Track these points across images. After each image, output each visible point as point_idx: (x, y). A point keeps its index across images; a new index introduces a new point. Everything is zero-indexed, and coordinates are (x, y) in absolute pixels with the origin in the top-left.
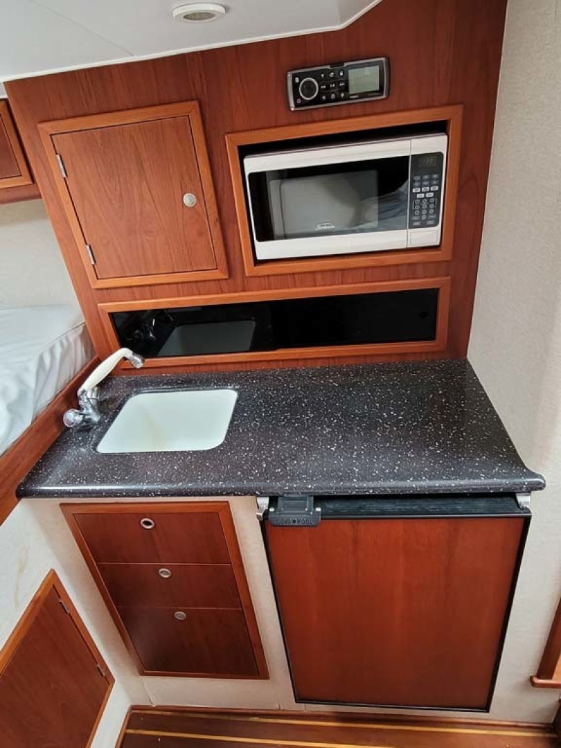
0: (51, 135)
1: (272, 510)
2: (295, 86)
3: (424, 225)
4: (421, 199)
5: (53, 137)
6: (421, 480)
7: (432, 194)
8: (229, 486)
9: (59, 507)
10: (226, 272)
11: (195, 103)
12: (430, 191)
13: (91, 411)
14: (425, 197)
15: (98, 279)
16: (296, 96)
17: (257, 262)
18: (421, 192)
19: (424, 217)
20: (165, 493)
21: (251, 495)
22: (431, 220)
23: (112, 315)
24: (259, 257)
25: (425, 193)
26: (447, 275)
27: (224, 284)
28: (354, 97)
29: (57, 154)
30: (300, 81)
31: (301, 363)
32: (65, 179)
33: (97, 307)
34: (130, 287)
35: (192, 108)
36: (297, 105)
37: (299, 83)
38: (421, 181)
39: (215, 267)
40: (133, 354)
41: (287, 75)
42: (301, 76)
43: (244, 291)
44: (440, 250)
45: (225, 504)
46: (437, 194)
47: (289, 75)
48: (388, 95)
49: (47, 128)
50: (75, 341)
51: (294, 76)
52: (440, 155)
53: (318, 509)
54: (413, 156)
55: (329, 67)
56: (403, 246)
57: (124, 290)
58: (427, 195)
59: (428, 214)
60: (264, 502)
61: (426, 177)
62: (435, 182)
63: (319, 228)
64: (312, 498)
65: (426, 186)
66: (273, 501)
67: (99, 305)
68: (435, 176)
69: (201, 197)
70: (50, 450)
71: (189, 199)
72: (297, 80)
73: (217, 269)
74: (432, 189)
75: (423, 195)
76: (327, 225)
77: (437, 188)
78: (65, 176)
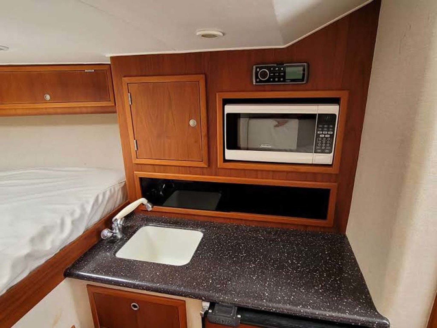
0: (128, 84)
1: (210, 311)
2: (257, 73)
3: (323, 152)
4: (322, 138)
6: (307, 308)
7: (329, 136)
8: (186, 291)
9: (86, 287)
10: (207, 164)
11: (204, 76)
12: (328, 134)
13: (117, 231)
14: (325, 137)
15: (137, 158)
16: (257, 77)
17: (225, 161)
18: (322, 134)
19: (323, 148)
20: (148, 289)
21: (199, 299)
22: (327, 149)
23: (141, 179)
24: (227, 158)
25: (325, 134)
26: (335, 182)
27: (205, 171)
28: (288, 81)
29: (129, 93)
30: (260, 70)
31: (243, 222)
32: (130, 105)
33: (134, 173)
34: (153, 165)
35: (201, 78)
36: (256, 82)
37: (259, 72)
38: (323, 128)
39: (201, 160)
40: (148, 202)
41: (253, 67)
42: (261, 68)
43: (216, 175)
44: (332, 167)
45: (183, 302)
46: (332, 136)
47: (254, 67)
48: (307, 82)
49: (126, 80)
50: (118, 190)
51: (257, 68)
52: (334, 115)
53: (239, 316)
54: (319, 114)
55: (275, 65)
56: (311, 163)
57: (150, 166)
58: (326, 136)
59: (325, 146)
60: (207, 305)
61: (326, 126)
62: (331, 129)
63: (262, 146)
64: (236, 308)
65: (326, 131)
66: (212, 305)
67: (135, 172)
68: (331, 126)
69: (199, 122)
70: (89, 250)
71: (192, 123)
72: (258, 70)
73: (202, 161)
74: (329, 133)
75: (323, 136)
76: (267, 145)
77: (332, 133)
78: (130, 104)
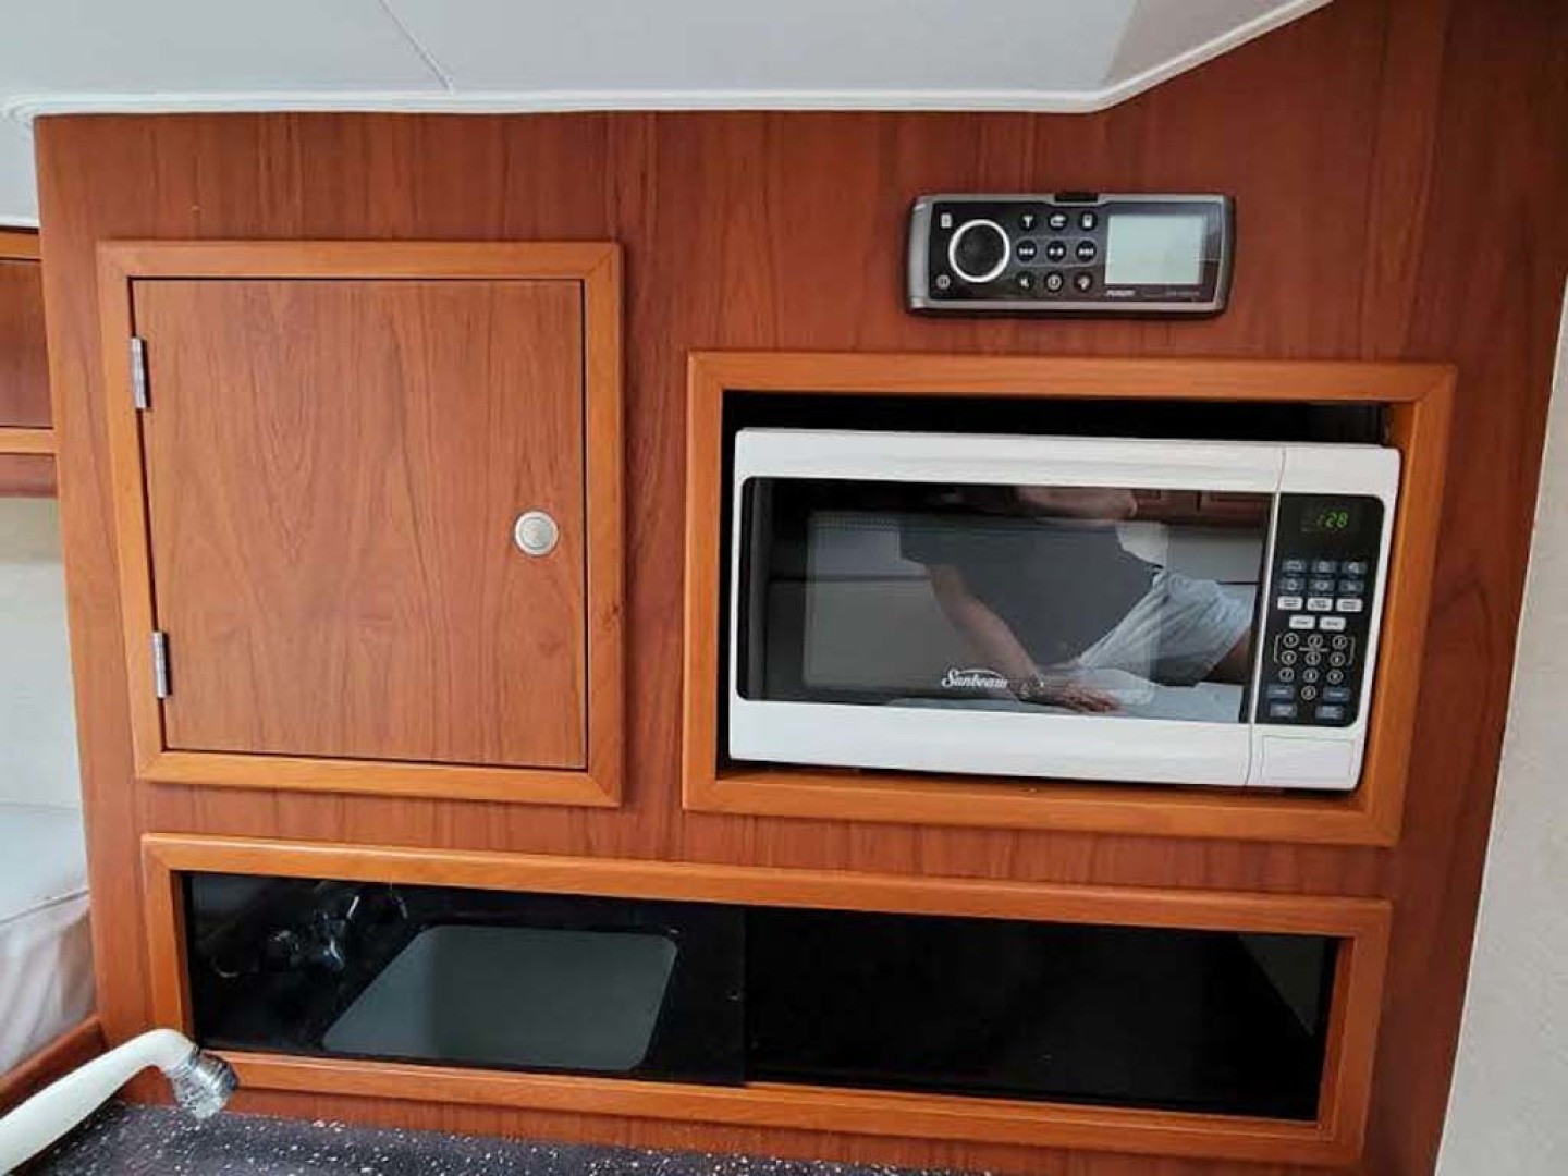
0: (131, 279)
2: (939, 238)
3: (1306, 716)
4: (1304, 634)
5: (135, 283)
7: (1340, 624)
10: (617, 787)
11: (612, 252)
12: (1334, 613)
14: (1316, 629)
15: (165, 749)
16: (937, 265)
17: (728, 766)
18: (1304, 611)
19: (1309, 693)
22: (1329, 704)
23: (185, 882)
24: (737, 751)
25: (1318, 615)
26: (1378, 897)
27: (600, 827)
28: (1120, 293)
29: (134, 334)
30: (956, 224)
31: (828, 1147)
32: (139, 412)
33: (138, 841)
34: (274, 791)
35: (599, 267)
36: (934, 292)
37: (952, 231)
38: (1307, 576)
39: (583, 766)
41: (914, 202)
42: (961, 213)
43: (665, 856)
44: (1358, 808)
46: (1359, 624)
47: (923, 207)
48: (1226, 298)
49: (126, 258)
50: (31, 959)
51: (938, 210)
52: (1372, 506)
54: (1283, 495)
55: (1049, 199)
56: (1237, 780)
57: (247, 798)
58: (1325, 624)
59: (1322, 684)
61: (1324, 567)
62: (1351, 587)
63: (954, 680)
65: (1321, 594)
67: (147, 838)
68: (1354, 567)
69: (576, 532)
71: (532, 531)
72: (946, 221)
73: (585, 770)
74: (1341, 605)
75: (1309, 623)
76: (982, 676)
77: (1357, 605)
78: (142, 404)
